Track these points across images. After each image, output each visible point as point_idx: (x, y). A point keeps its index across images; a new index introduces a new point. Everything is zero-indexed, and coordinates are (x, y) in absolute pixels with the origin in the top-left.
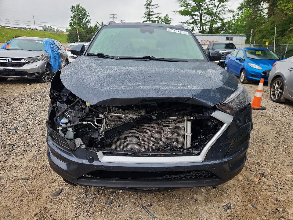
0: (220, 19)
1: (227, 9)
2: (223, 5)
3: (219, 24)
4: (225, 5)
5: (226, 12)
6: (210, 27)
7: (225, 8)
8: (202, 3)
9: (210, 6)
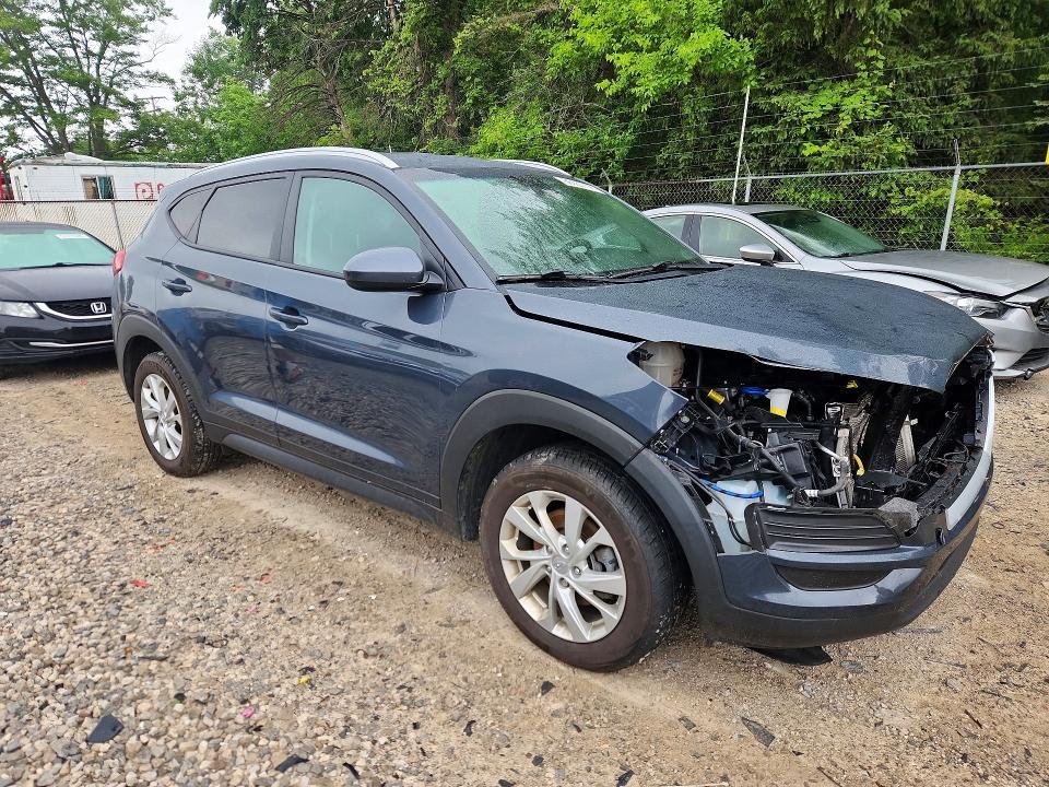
0: (126, 104)
1: (143, 70)
2: (124, 55)
3: (128, 124)
4: (131, 54)
5: (142, 81)
6: (91, 127)
7: (132, 64)
8: (28, 37)
9: (70, 52)
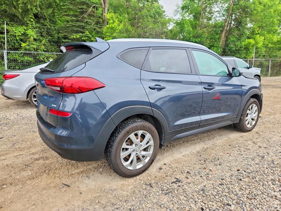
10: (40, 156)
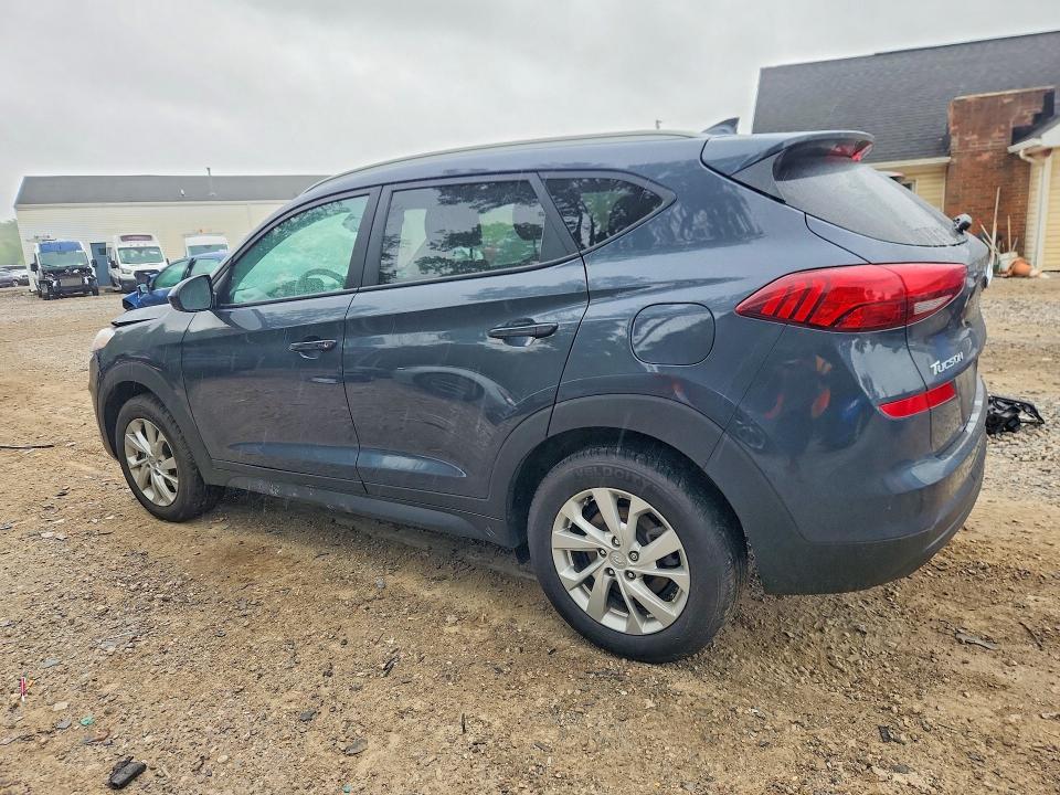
10: (967, 656)
